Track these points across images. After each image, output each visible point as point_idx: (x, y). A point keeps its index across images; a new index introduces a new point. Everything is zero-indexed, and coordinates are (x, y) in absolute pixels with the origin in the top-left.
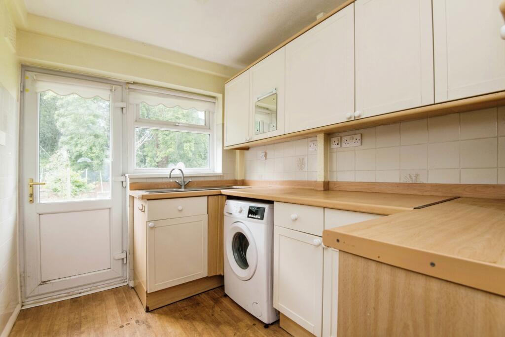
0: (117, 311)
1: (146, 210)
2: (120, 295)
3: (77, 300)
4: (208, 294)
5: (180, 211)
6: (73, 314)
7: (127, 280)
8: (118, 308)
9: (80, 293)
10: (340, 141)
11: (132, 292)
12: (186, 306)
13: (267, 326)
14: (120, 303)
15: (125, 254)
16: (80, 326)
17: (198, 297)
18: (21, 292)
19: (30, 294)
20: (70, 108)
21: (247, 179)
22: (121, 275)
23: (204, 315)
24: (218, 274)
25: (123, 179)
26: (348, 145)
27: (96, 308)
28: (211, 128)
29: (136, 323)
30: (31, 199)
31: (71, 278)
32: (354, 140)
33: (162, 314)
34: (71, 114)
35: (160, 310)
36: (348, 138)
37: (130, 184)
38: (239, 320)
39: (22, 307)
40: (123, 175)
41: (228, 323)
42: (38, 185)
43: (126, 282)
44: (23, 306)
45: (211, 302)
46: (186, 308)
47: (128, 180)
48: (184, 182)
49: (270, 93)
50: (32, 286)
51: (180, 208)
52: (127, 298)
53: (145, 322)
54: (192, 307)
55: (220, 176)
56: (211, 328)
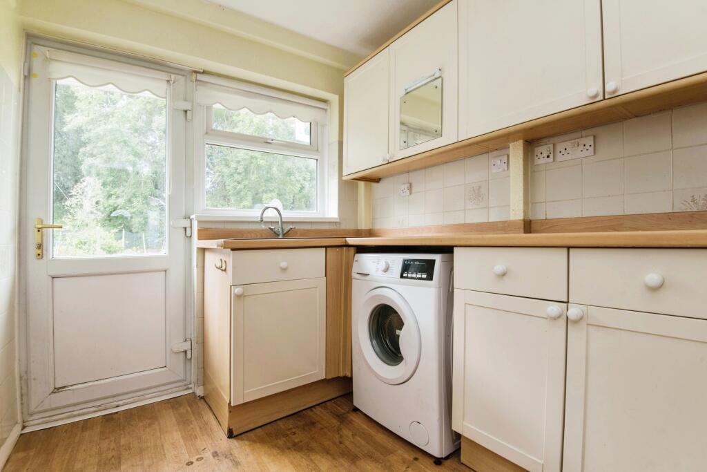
0: (180, 436)
1: (230, 269)
2: (182, 410)
3: (113, 419)
4: (326, 408)
5: (284, 270)
6: (106, 441)
7: (192, 385)
8: (180, 431)
9: (118, 406)
10: (552, 151)
11: (202, 404)
12: (294, 428)
13: (438, 461)
14: (184, 422)
15: (189, 343)
16: (120, 463)
17: (309, 412)
18: (22, 404)
19: (37, 407)
20: (101, 144)
21: (377, 227)
22: (181, 376)
23: (326, 443)
24: (341, 374)
25: (186, 223)
26: (567, 157)
27: (144, 430)
28: (320, 149)
29: (214, 456)
30: (39, 252)
31: (102, 382)
32: (581, 147)
33: (254, 441)
34: (102, 153)
35: (251, 434)
36: (568, 145)
37: (198, 230)
38: (389, 452)
39: (22, 429)
40: (187, 217)
41: (370, 457)
42: (51, 229)
43: (191, 388)
44: (24, 427)
45: (335, 422)
46: (294, 430)
47: (195, 224)
48: (283, 230)
49: (430, 77)
50: (39, 394)
51: (284, 264)
52: (194, 413)
53: (229, 455)
54: (304, 429)
55: (336, 223)
56: (342, 465)
